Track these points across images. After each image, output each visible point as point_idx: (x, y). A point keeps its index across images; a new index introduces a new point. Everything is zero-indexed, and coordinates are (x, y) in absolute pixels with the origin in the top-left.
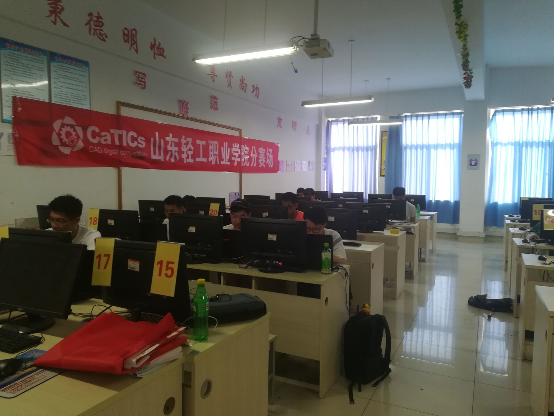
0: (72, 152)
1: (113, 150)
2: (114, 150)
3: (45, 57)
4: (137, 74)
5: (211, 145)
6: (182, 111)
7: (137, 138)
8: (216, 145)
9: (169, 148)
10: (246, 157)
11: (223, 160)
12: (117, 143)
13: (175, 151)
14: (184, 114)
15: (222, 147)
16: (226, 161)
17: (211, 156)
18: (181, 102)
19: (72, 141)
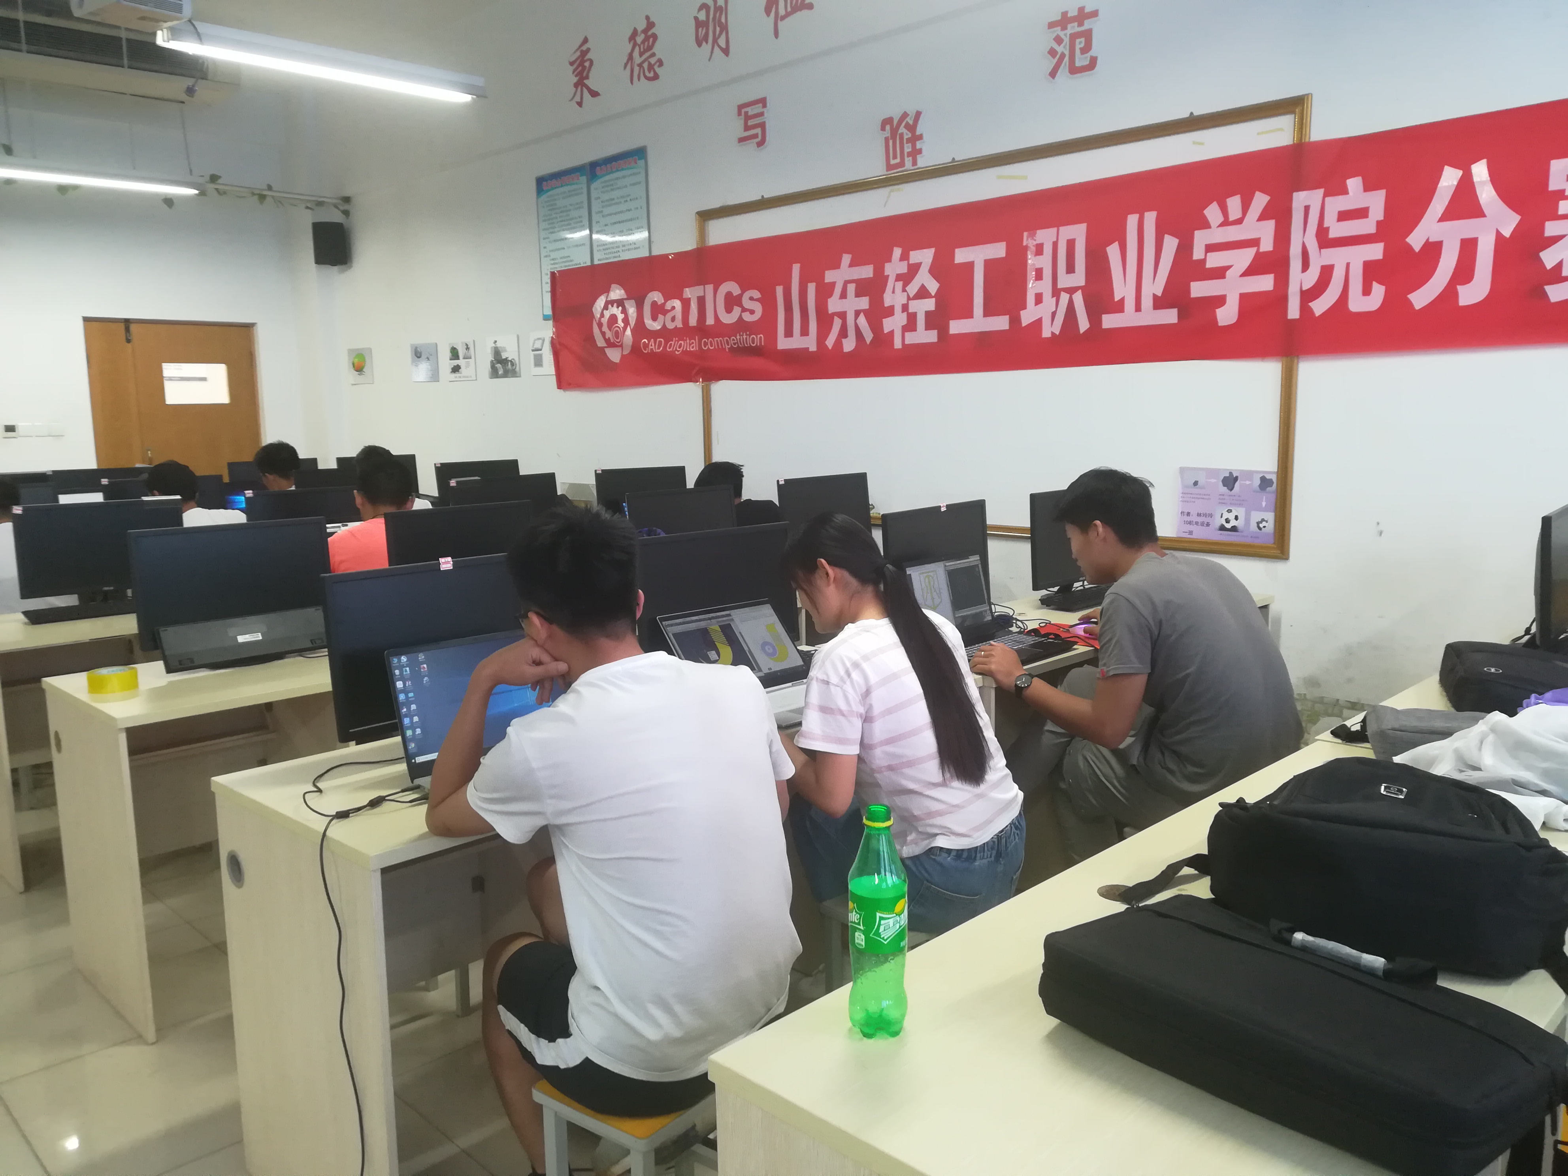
0: (623, 357)
1: (688, 341)
2: (690, 340)
3: (583, 179)
4: (743, 111)
5: (1039, 250)
6: (895, 157)
7: (740, 297)
8: (1071, 244)
9: (834, 305)
10: (1337, 257)
11: (1119, 307)
12: (693, 321)
13: (857, 313)
14: (902, 164)
15: (1116, 245)
16: (1138, 308)
17: (1039, 299)
18: (888, 127)
19: (617, 334)
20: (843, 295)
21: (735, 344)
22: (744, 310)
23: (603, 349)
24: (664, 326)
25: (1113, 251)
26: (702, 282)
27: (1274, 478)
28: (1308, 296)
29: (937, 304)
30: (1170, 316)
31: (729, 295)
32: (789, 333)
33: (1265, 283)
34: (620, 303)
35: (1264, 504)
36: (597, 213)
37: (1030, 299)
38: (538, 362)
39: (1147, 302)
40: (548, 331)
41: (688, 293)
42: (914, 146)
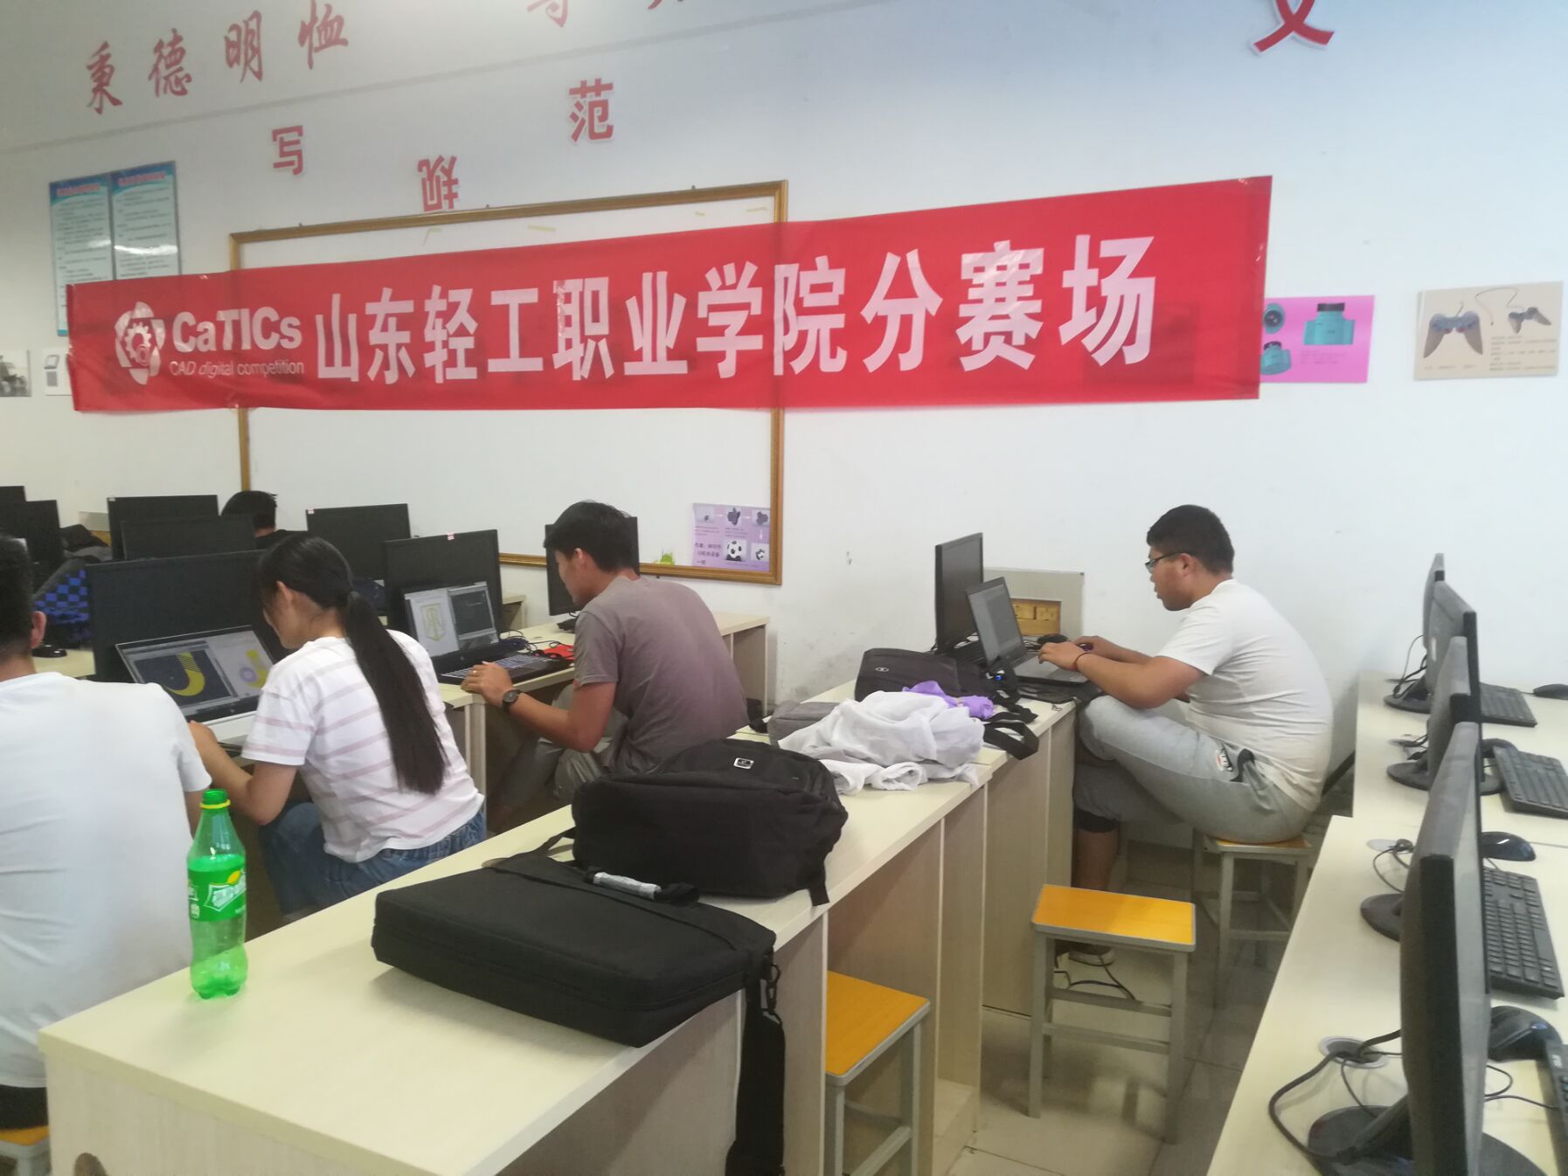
0: (151, 379)
1: (222, 365)
2: (225, 364)
3: (104, 189)
4: (279, 136)
5: (568, 298)
6: (432, 199)
7: (278, 323)
8: (595, 295)
9: (375, 337)
10: (812, 324)
11: (638, 356)
12: (228, 344)
13: (399, 347)
14: (439, 205)
15: (634, 298)
16: (654, 359)
17: (569, 344)
18: (424, 169)
19: (143, 355)
20: (385, 328)
21: (273, 371)
22: (283, 337)
23: (126, 370)
24: (196, 349)
25: (632, 304)
26: (237, 305)
27: (768, 513)
28: (791, 355)
29: (477, 343)
30: (680, 367)
31: (266, 321)
32: (330, 362)
33: (755, 343)
34: (146, 322)
35: (761, 537)
36: (120, 226)
37: (561, 345)
38: (52, 380)
39: (662, 353)
40: (63, 348)
41: (222, 315)
42: (450, 189)
